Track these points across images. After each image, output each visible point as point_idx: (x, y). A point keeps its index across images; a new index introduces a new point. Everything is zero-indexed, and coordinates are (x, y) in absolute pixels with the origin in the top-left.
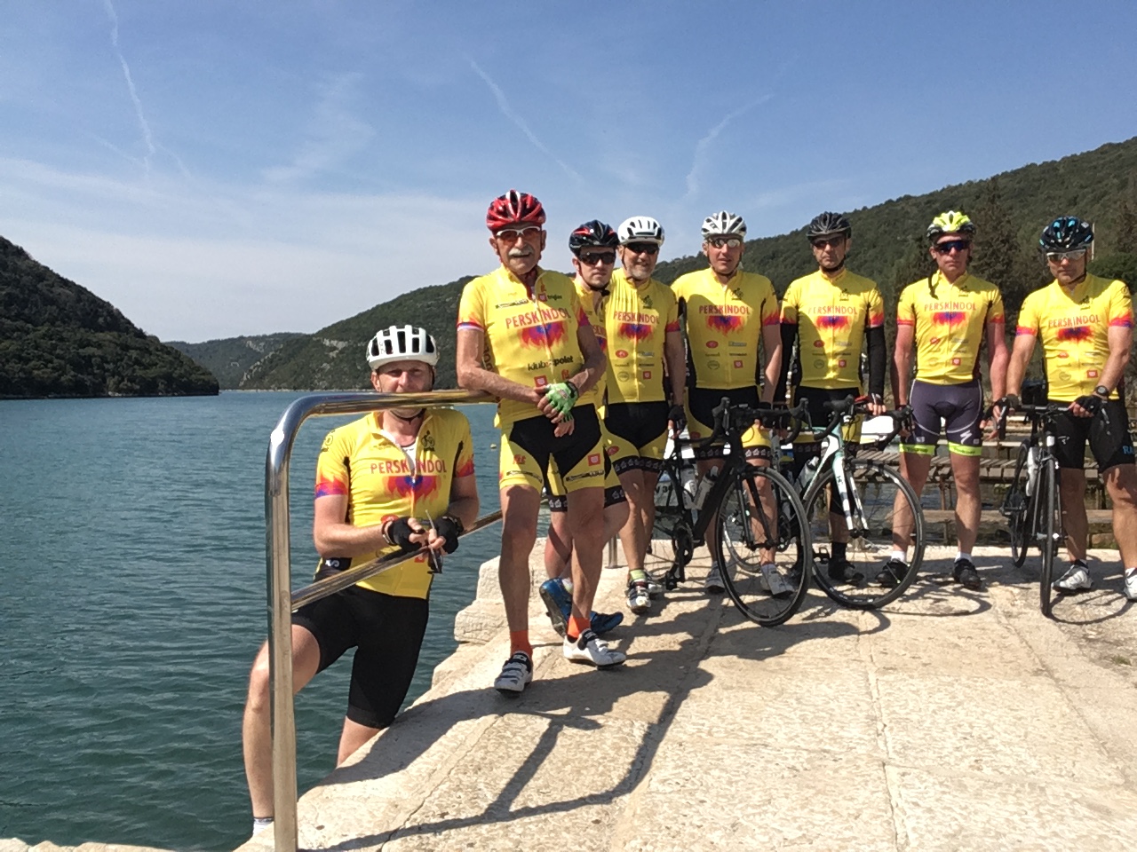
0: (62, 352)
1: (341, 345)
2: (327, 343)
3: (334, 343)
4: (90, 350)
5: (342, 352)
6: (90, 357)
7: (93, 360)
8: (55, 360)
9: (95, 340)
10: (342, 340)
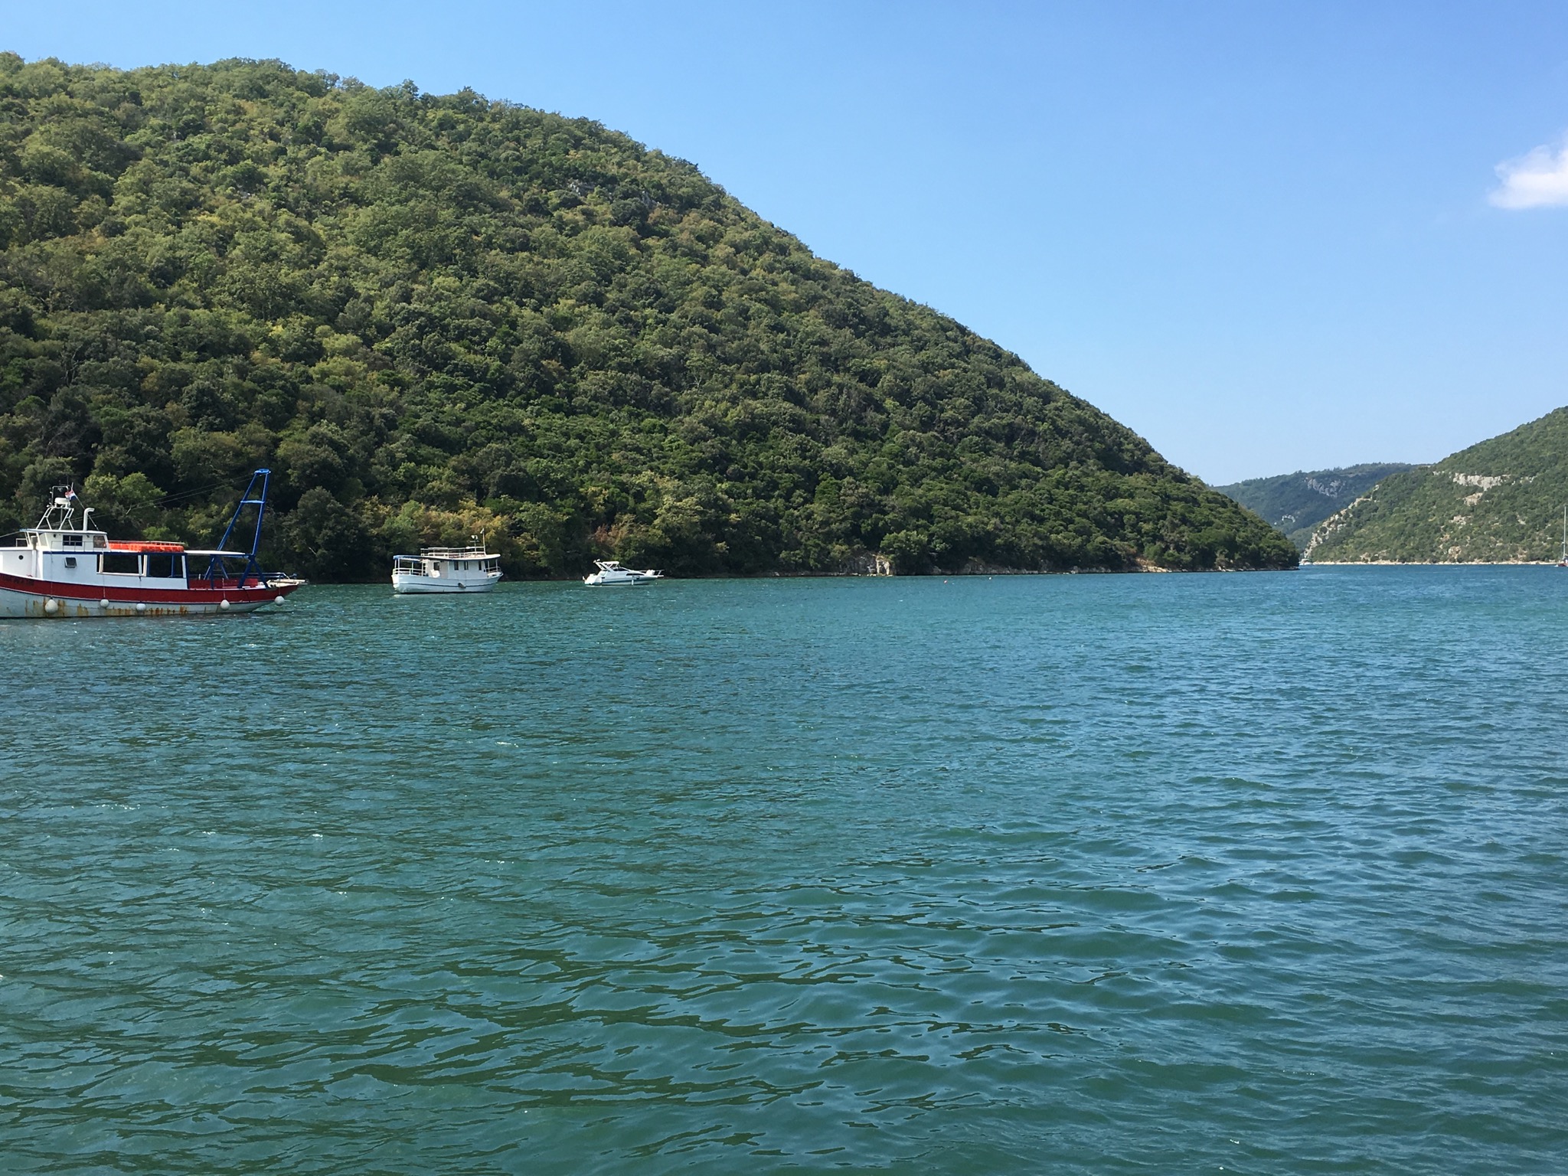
0: (1084, 507)
1: (1486, 483)
2: (1461, 479)
3: (1474, 479)
4: (1120, 503)
5: (1488, 495)
6: (1121, 514)
7: (1126, 517)
8: (1077, 519)
9: (1125, 487)
10: (1489, 474)
